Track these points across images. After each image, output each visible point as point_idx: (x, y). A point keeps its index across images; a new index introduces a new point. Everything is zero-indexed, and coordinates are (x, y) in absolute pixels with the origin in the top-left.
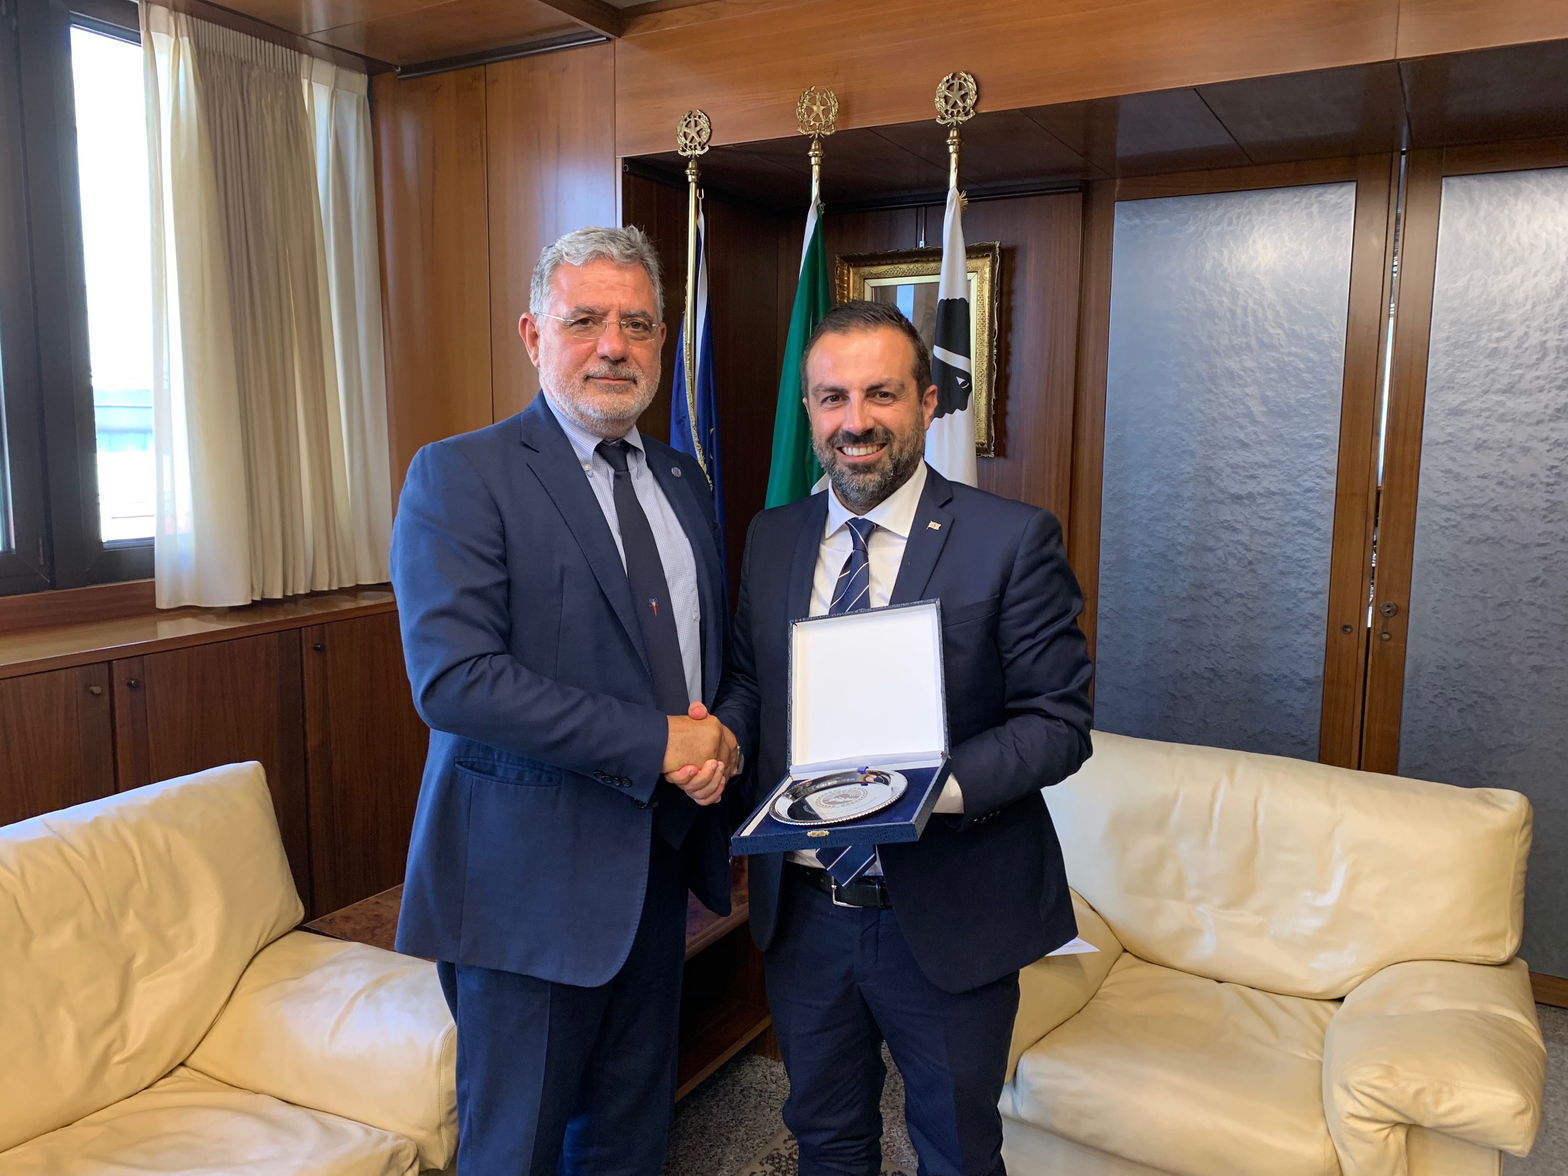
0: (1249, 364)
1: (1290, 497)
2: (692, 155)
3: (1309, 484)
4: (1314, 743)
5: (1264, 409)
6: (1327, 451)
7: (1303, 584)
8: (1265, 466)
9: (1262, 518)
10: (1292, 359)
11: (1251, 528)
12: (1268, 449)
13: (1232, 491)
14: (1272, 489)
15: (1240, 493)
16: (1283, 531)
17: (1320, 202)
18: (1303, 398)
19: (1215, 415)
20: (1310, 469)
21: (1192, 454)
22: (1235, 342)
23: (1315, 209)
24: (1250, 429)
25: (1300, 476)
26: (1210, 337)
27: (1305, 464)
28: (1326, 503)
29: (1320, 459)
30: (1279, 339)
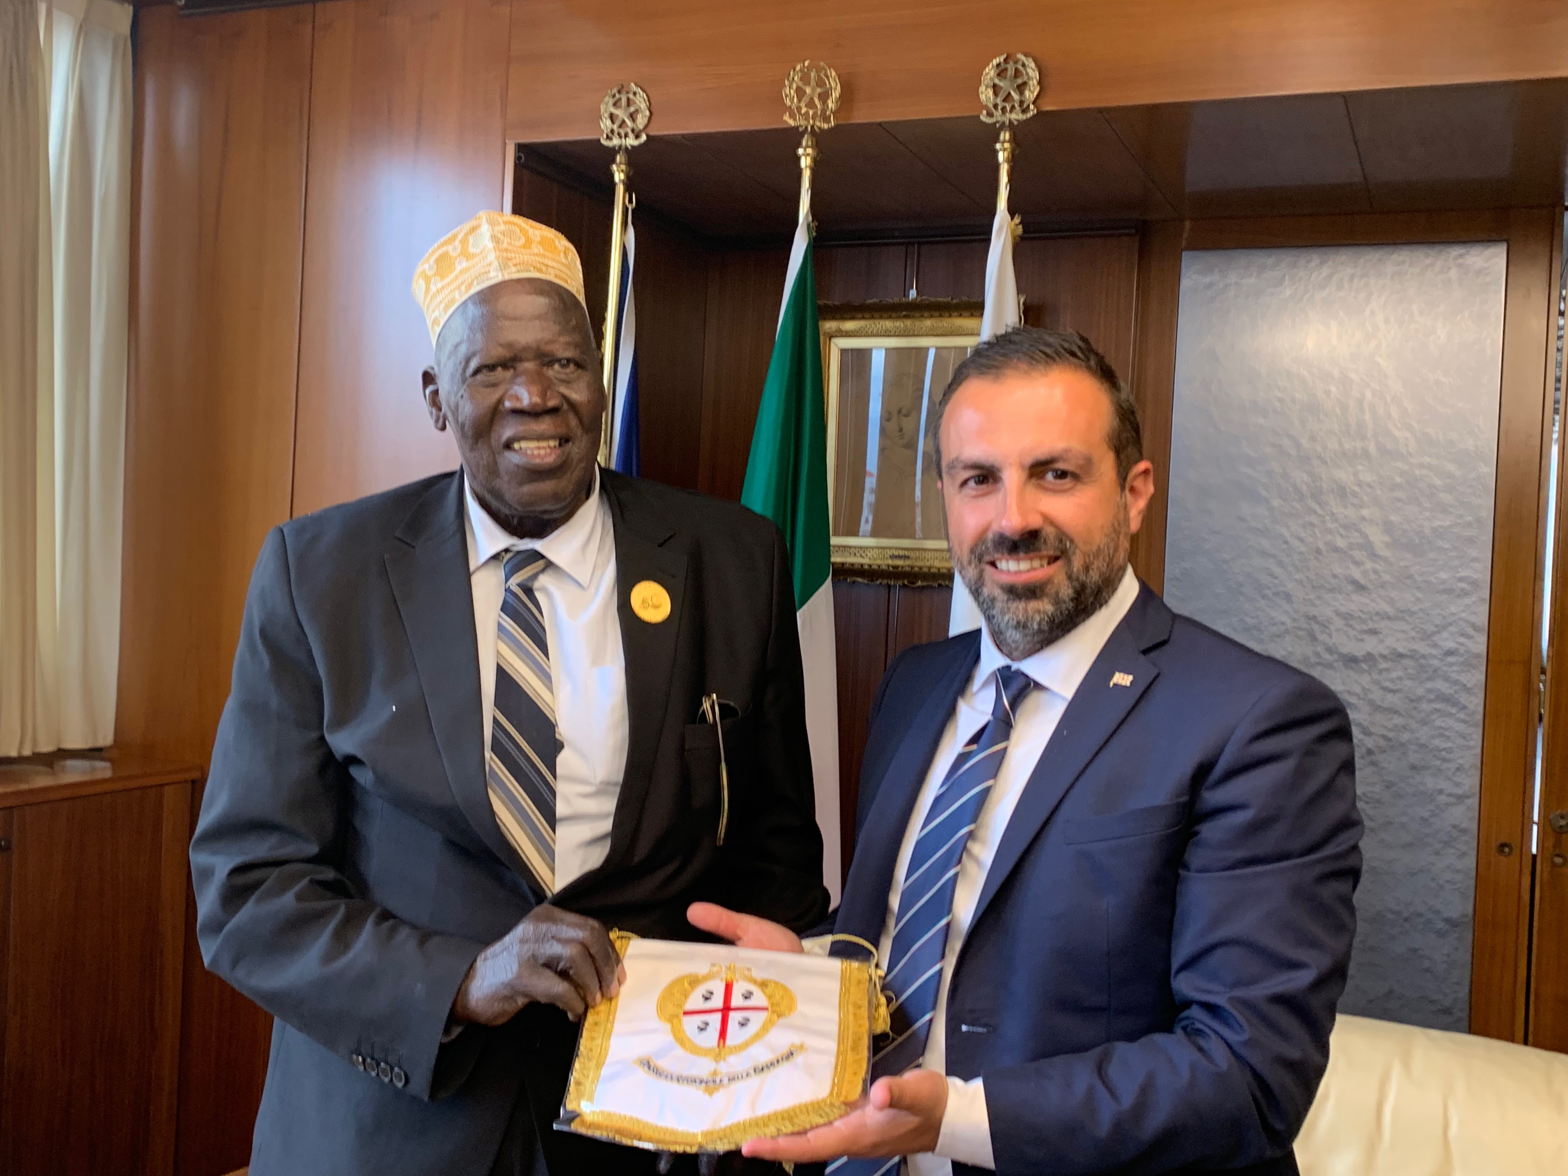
0: (1367, 477)
1: (1423, 661)
2: (620, 147)
3: (1450, 645)
4: (1461, 1013)
5: (1387, 539)
6: (1474, 599)
7: (1443, 784)
8: (1389, 618)
9: (1385, 689)
10: (1424, 472)
11: (1371, 703)
12: (1393, 594)
13: (1344, 651)
14: (1401, 650)
15: (1357, 654)
16: (1415, 708)
17: (1460, 266)
18: (1441, 527)
19: (1321, 545)
20: (1451, 624)
21: (1288, 597)
22: (1347, 446)
23: (1453, 273)
24: (1369, 565)
25: (1439, 632)
26: (1313, 439)
27: (1444, 618)
28: (1473, 671)
29: (1464, 611)
30: (1407, 445)
